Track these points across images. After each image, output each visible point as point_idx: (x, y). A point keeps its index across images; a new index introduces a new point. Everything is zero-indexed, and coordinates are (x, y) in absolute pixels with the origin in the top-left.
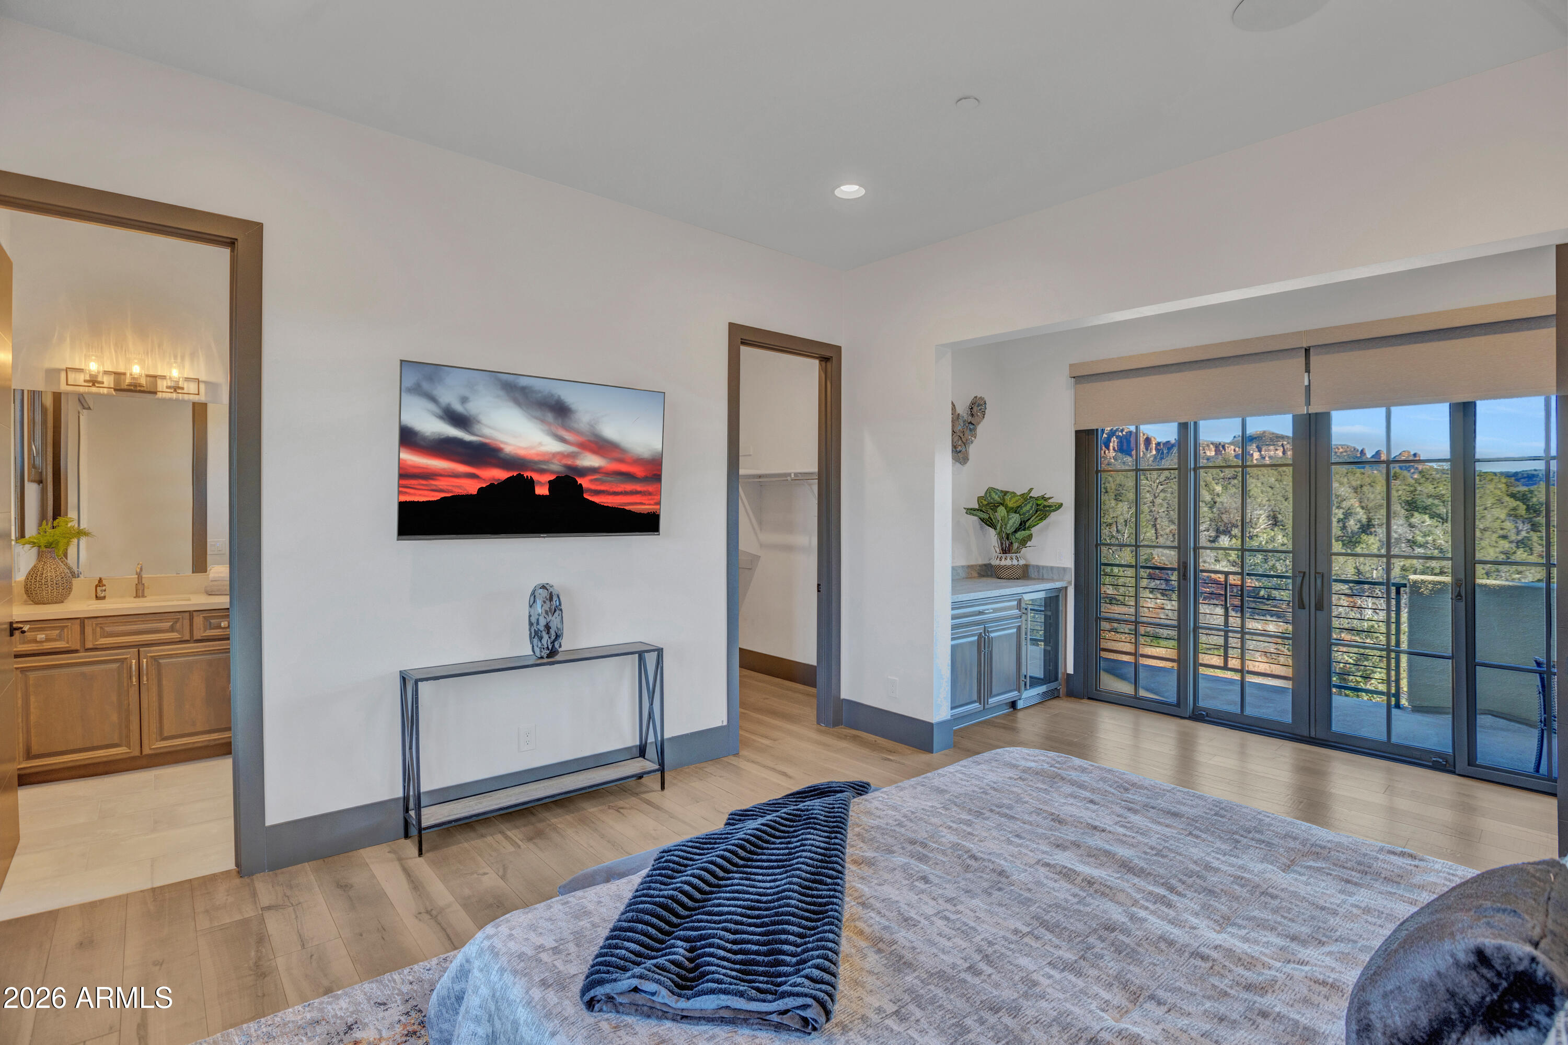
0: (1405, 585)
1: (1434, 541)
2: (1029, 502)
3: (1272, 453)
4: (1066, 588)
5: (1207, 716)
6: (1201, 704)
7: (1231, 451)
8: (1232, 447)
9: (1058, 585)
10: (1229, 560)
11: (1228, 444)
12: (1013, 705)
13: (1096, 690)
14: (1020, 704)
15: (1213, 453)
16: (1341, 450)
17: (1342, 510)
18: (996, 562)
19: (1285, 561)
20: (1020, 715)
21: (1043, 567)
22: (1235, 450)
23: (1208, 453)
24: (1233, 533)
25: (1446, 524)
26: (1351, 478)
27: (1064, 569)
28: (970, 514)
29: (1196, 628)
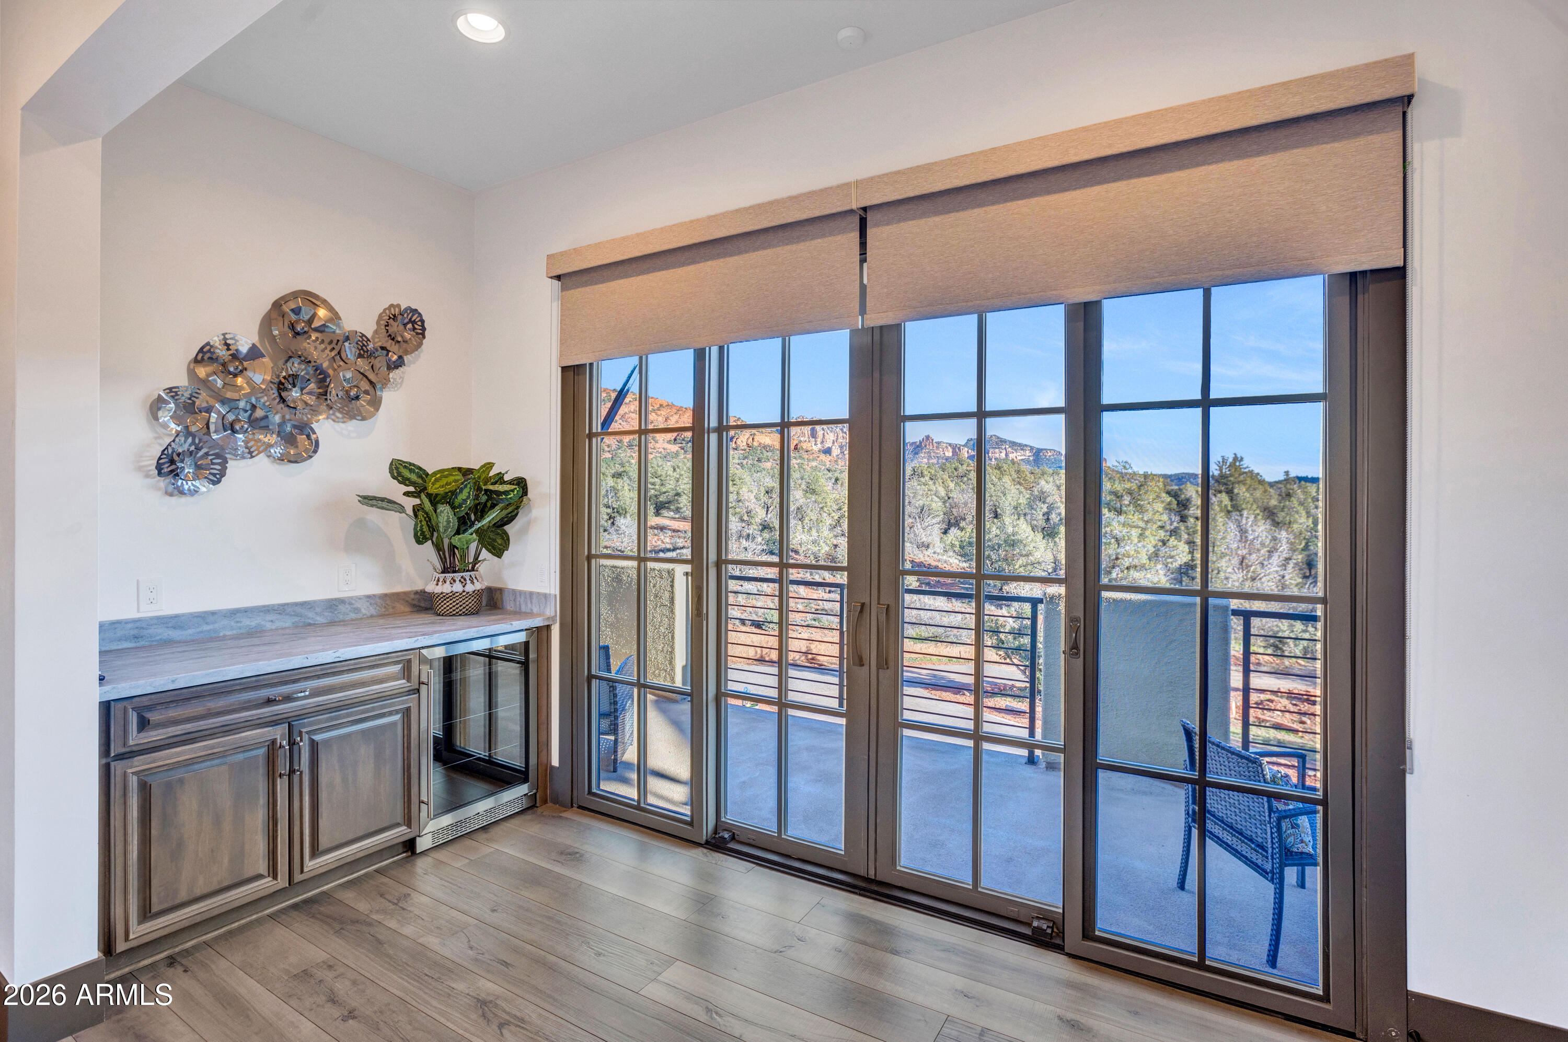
0: (1041, 601)
1: (1111, 531)
2: (466, 486)
3: (997, 455)
4: (548, 627)
5: (733, 838)
6: (730, 817)
7: (965, 453)
8: (966, 449)
9: (538, 622)
10: (954, 551)
11: (963, 446)
12: (410, 845)
13: (590, 792)
14: (423, 844)
15: (951, 454)
16: (1050, 454)
17: (1047, 505)
18: (431, 588)
19: (997, 551)
20: (421, 864)
21: (521, 592)
22: (968, 452)
23: (947, 454)
24: (961, 525)
25: (1120, 517)
26: (1056, 477)
27: (546, 596)
28: (367, 504)
29: (720, 696)
